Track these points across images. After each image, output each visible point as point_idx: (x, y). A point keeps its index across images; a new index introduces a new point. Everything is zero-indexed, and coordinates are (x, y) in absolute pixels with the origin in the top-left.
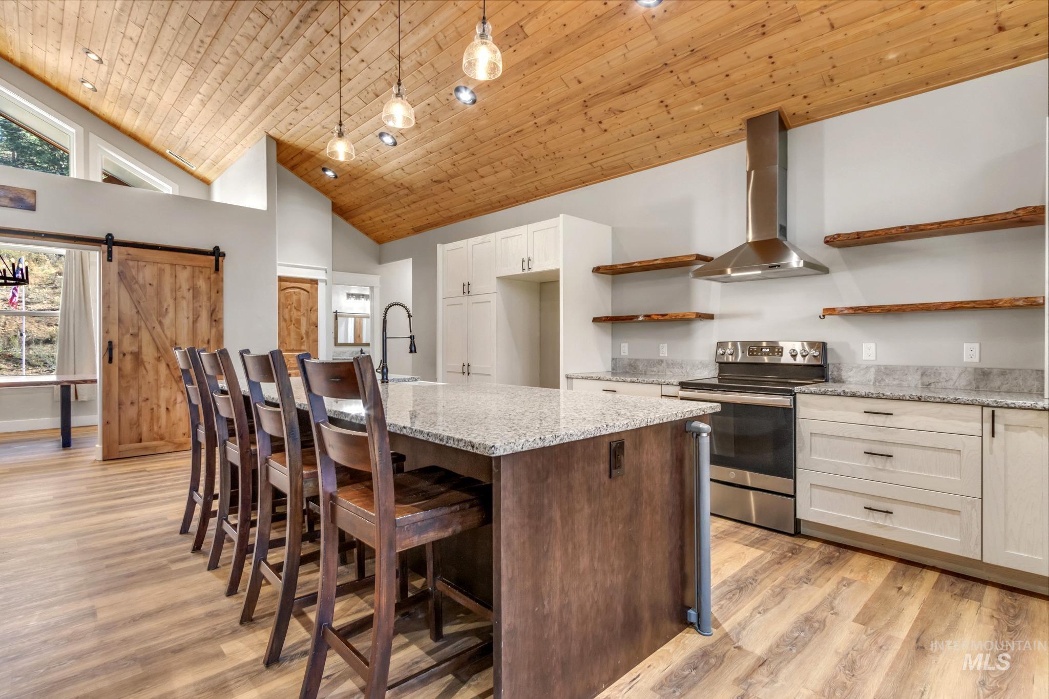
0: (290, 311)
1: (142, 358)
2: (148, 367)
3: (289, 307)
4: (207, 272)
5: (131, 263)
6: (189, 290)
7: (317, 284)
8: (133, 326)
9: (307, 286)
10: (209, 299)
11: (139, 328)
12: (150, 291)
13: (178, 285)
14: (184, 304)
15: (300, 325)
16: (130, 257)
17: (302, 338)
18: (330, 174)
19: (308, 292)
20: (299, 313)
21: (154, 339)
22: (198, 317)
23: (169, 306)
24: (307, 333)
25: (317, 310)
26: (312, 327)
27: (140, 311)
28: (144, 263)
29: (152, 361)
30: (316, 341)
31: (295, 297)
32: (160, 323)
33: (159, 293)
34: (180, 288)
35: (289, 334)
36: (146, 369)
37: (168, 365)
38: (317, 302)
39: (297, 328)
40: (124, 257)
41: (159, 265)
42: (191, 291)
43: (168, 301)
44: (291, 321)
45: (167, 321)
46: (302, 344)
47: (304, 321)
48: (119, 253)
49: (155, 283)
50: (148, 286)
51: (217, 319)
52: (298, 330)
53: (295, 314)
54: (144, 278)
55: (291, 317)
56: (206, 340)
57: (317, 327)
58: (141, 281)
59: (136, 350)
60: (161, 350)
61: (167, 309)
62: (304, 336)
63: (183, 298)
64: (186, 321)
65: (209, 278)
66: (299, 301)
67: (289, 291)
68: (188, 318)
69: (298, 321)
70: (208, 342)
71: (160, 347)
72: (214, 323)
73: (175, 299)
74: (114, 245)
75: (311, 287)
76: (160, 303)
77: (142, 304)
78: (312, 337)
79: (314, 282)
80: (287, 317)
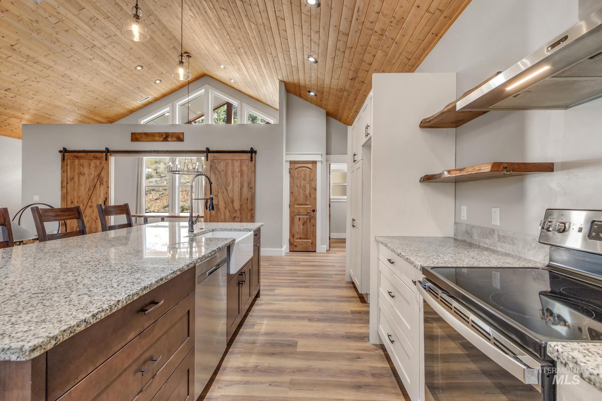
0: (300, 181)
1: (219, 207)
2: (222, 211)
3: (300, 178)
4: (247, 162)
5: (215, 161)
6: (239, 172)
7: (316, 164)
8: (216, 191)
9: (310, 166)
10: (248, 176)
11: (218, 192)
12: (223, 174)
13: (234, 170)
14: (237, 179)
15: (306, 189)
16: (214, 158)
17: (307, 197)
18: (312, 94)
19: (311, 169)
20: (305, 182)
21: (224, 198)
22: (243, 186)
23: (230, 181)
24: (310, 194)
25: (316, 180)
26: (313, 190)
27: (219, 185)
28: (221, 160)
29: (223, 209)
30: (315, 199)
31: (303, 173)
32: (226, 190)
33: (226, 175)
34: (235, 171)
35: (299, 194)
36: (220, 213)
37: (229, 211)
38: (316, 175)
39: (304, 191)
40: (212, 158)
41: (227, 160)
42: (240, 173)
43: (230, 179)
44: (301, 187)
45: (229, 189)
46: (306, 200)
47: (308, 186)
48: (211, 157)
49: (224, 170)
50: (222, 171)
51: (251, 187)
52: (304, 192)
53: (303, 182)
54: (220, 167)
55: (300, 184)
56: (246, 198)
57: (316, 190)
58: (219, 169)
59: (217, 203)
60: (227, 203)
61: (229, 183)
62: (308, 196)
63: (237, 176)
64: (237, 188)
65: (248, 165)
66: (305, 175)
67: (300, 169)
68: (238, 187)
69: (305, 187)
70: (247, 200)
71: (226, 202)
72: (250, 189)
73: (233, 177)
74: (209, 153)
75: (313, 166)
76: (227, 179)
77: (219, 180)
78: (313, 196)
79: (314, 163)
80: (298, 185)
